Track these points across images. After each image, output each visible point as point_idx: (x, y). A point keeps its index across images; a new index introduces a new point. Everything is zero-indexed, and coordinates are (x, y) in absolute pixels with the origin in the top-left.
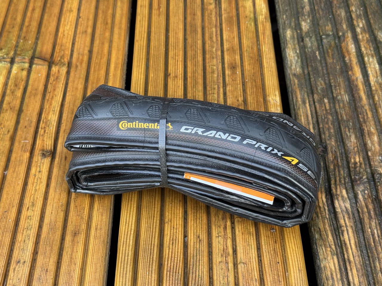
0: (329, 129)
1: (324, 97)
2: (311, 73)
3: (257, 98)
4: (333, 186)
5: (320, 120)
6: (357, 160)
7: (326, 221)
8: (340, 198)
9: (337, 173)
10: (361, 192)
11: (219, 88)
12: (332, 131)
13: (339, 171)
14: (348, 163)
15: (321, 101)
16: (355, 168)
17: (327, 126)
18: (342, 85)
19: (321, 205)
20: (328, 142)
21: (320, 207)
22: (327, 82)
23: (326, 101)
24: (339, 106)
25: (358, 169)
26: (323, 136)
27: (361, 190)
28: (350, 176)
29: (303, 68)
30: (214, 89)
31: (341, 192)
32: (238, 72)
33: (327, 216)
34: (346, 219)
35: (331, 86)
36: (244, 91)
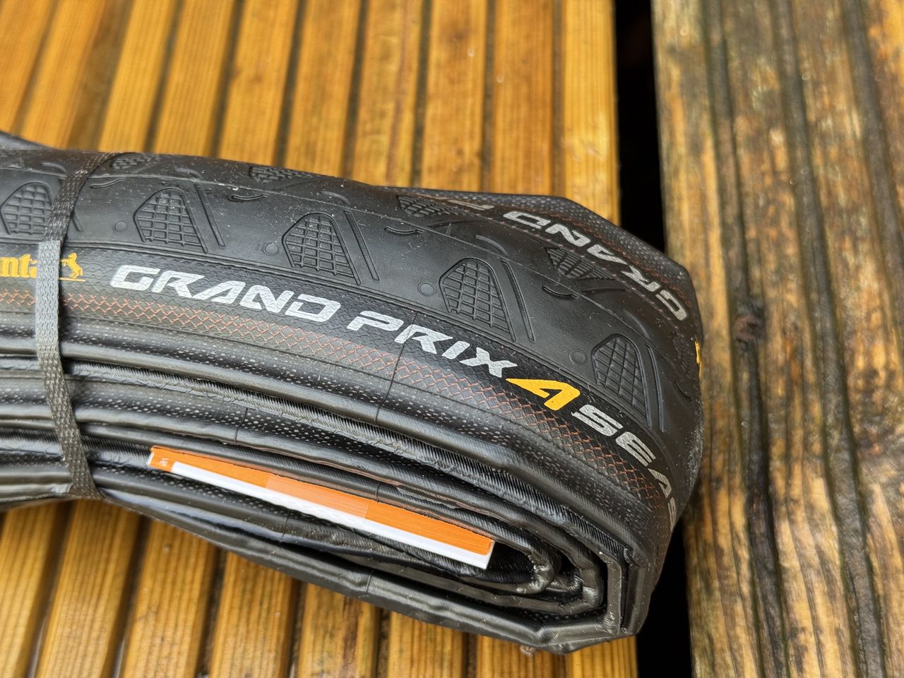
0: (779, 244)
1: (771, 124)
2: (732, 41)
3: (529, 139)
4: (777, 464)
5: (749, 211)
6: (879, 360)
7: (739, 608)
8: (800, 515)
9: (798, 415)
10: (884, 486)
11: (398, 111)
12: (791, 250)
13: (806, 406)
14: (843, 371)
15: (758, 142)
16: (868, 391)
17: (773, 233)
18: (843, 77)
19: (724, 542)
20: (772, 293)
21: (719, 552)
22: (789, 69)
23: (777, 138)
24: (825, 155)
25: (877, 396)
26: (756, 273)
27: (884, 479)
28: (848, 425)
29: (704, 24)
30: (383, 115)
31: (807, 489)
32: (475, 51)
33: (746, 589)
34: (820, 600)
35: (800, 84)
36: (488, 117)
